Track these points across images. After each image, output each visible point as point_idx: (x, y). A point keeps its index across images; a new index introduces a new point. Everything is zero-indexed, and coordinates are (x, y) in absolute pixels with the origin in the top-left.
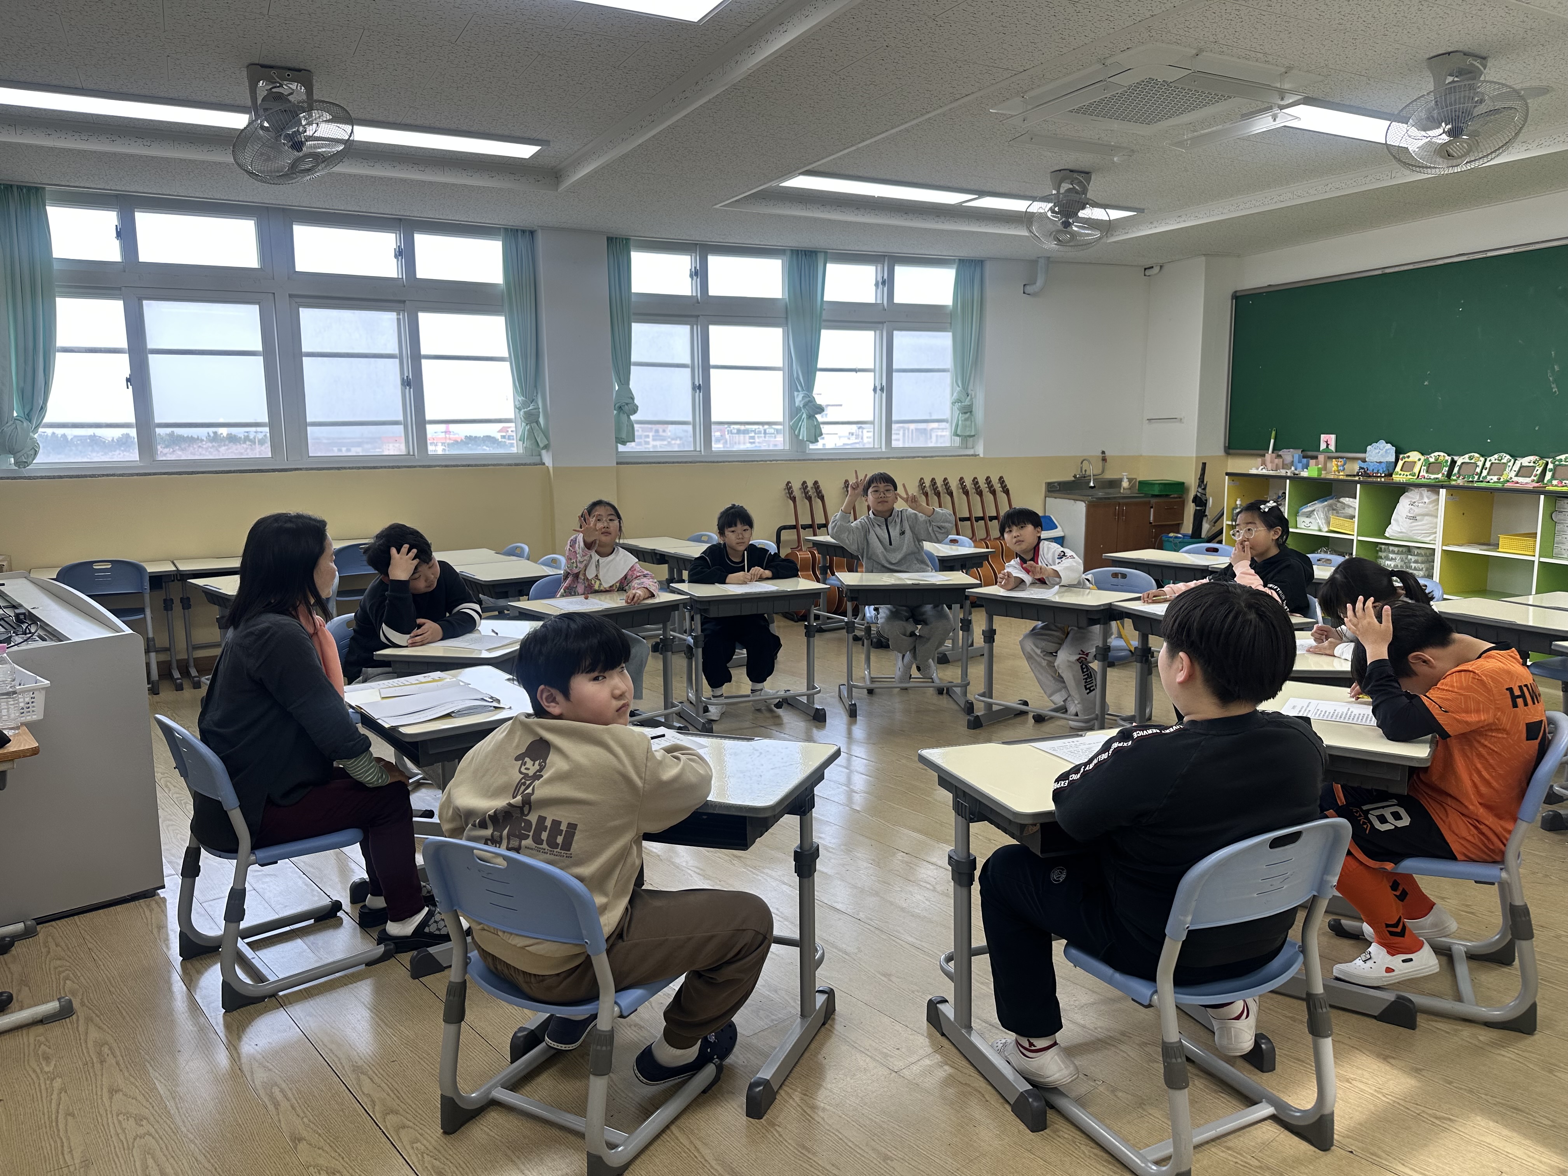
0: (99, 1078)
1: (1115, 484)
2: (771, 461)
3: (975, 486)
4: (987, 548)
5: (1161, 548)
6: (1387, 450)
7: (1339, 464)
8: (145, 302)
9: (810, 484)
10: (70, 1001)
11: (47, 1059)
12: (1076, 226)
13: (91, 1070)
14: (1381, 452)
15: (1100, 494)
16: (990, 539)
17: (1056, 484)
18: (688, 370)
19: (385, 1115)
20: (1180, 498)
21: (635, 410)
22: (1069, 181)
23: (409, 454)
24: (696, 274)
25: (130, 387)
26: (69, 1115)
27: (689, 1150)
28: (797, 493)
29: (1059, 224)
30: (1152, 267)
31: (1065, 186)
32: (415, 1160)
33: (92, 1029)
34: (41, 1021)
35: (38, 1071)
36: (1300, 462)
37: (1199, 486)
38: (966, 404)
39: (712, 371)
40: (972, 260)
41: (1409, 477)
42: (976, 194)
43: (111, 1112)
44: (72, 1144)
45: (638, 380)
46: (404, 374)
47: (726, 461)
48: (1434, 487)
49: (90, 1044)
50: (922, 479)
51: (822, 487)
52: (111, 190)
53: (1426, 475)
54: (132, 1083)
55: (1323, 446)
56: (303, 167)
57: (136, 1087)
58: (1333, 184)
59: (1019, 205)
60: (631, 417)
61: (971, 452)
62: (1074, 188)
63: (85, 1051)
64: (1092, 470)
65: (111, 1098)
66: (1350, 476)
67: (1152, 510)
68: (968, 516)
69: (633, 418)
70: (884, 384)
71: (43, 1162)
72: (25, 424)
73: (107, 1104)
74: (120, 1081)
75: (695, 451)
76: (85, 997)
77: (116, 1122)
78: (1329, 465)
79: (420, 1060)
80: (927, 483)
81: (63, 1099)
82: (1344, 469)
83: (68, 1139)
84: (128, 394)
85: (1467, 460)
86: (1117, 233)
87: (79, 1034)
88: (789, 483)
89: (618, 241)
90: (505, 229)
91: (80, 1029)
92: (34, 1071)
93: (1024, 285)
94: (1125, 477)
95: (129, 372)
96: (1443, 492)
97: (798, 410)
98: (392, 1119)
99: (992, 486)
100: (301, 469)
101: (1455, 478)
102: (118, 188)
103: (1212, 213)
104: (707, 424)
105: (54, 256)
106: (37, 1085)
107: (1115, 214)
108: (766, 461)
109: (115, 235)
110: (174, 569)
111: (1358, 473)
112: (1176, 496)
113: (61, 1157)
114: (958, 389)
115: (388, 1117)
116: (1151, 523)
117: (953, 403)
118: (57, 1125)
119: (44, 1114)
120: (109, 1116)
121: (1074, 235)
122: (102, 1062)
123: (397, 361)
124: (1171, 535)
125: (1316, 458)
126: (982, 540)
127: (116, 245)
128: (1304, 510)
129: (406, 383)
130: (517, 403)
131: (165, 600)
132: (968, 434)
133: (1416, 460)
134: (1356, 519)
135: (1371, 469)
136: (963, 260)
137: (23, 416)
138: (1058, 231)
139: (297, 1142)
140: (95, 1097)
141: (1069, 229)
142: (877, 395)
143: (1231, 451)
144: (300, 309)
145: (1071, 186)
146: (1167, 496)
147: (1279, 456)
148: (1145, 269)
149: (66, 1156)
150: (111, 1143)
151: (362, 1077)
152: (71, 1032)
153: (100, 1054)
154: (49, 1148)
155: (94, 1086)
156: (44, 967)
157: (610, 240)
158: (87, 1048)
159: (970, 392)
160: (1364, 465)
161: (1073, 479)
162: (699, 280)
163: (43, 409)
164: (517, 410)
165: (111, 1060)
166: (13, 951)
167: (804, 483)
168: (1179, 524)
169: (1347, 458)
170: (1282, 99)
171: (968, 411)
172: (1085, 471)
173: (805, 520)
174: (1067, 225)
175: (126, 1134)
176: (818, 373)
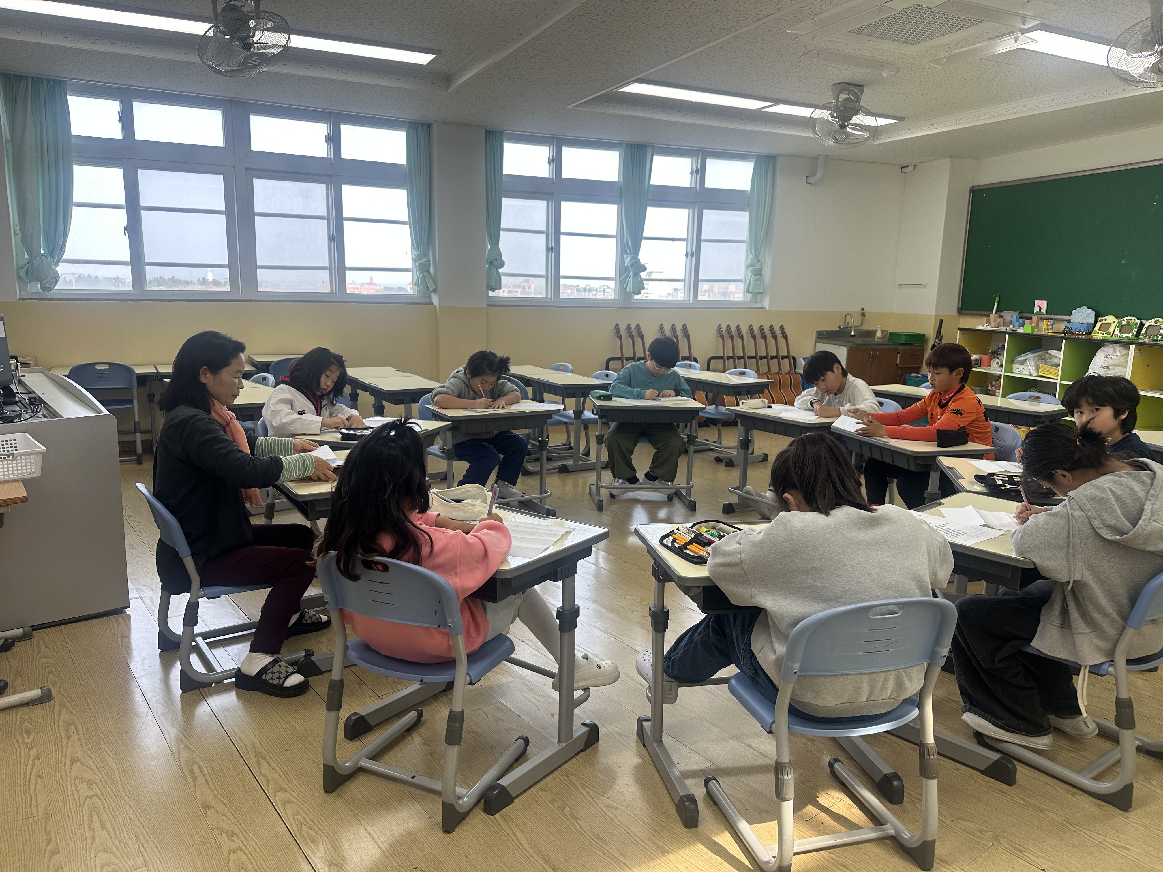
0: (65, 750)
1: (871, 334)
2: (604, 307)
3: (761, 332)
4: (768, 379)
5: (904, 383)
6: (1088, 314)
7: (1049, 324)
8: (139, 171)
9: (633, 326)
10: (50, 690)
11: (28, 733)
12: (850, 128)
13: (59, 744)
14: (1084, 315)
15: (859, 342)
16: (771, 374)
17: (824, 333)
18: (544, 236)
19: (276, 791)
20: (921, 346)
21: (502, 265)
22: (846, 92)
23: (332, 292)
24: (553, 161)
25: (127, 234)
26: (39, 777)
27: (508, 835)
28: (623, 333)
29: (837, 126)
30: (908, 166)
31: (843, 96)
32: (295, 829)
33: (64, 713)
34: (28, 704)
35: (21, 742)
36: (1017, 321)
37: (937, 337)
38: (757, 268)
39: (562, 237)
40: (767, 156)
41: (1104, 335)
42: (772, 102)
43: (70, 777)
44: (38, 800)
45: (505, 242)
46: (330, 232)
47: (570, 307)
48: (1125, 344)
49: (61, 724)
50: (720, 325)
51: (642, 329)
52: (114, 84)
53: (1119, 335)
54: (89, 755)
55: (1036, 309)
56: (251, 64)
57: (91, 758)
58: (1058, 100)
59: (805, 112)
60: (499, 270)
61: (759, 305)
62: (850, 98)
63: (56, 729)
64: (854, 322)
65: (71, 766)
66: (1057, 333)
67: (899, 355)
68: (754, 355)
69: (500, 271)
70: (694, 250)
71: (15, 812)
72: (49, 259)
73: (68, 771)
74: (80, 753)
75: (547, 298)
76: (62, 688)
77: (73, 785)
78: (1040, 324)
79: (306, 750)
80: (724, 329)
81: (36, 764)
82: (1052, 328)
83: (36, 796)
84: (125, 240)
85: (1153, 324)
86: (882, 137)
87: (54, 716)
88: (617, 324)
89: (494, 133)
90: (408, 122)
91: (55, 711)
92: (18, 742)
93: (807, 177)
94: (879, 329)
95: (126, 223)
96: (1132, 348)
97: (627, 269)
98: (281, 795)
99: (774, 332)
100: (251, 301)
101: (1142, 337)
102: (120, 83)
103: (958, 122)
104: (557, 277)
105: (73, 133)
106: (18, 752)
107: (882, 122)
108: (600, 307)
109: (118, 119)
110: (155, 371)
111: (1064, 331)
112: (918, 345)
113: (29, 809)
114: (751, 256)
115: (278, 794)
116: (897, 365)
117: (747, 267)
118: (29, 784)
119: (20, 775)
120: (69, 780)
121: (848, 135)
122: (68, 738)
123: (325, 221)
124: (913, 375)
125: (1030, 318)
126: (764, 374)
127: (118, 126)
128: (1018, 359)
129: (332, 238)
130: (414, 257)
131: (149, 395)
132: (757, 291)
133: (1111, 322)
134: (1060, 367)
135: (1074, 328)
136: (760, 156)
137: (48, 253)
138: (836, 131)
139: (207, 809)
140: (60, 765)
141: (844, 130)
142: (688, 259)
143: (963, 312)
144: (254, 179)
145: (848, 97)
146: (911, 344)
147: (1001, 317)
148: (902, 167)
149: (32, 809)
150: (68, 801)
151: (262, 761)
152: (48, 713)
153: (67, 731)
154: (21, 802)
155: (60, 756)
156: (35, 663)
157: (488, 133)
158: (58, 726)
159: (760, 258)
160: (1069, 325)
161: (838, 329)
162: (554, 165)
163: (62, 248)
164: (414, 262)
165: (75, 737)
166: (14, 650)
167: (629, 325)
168: (919, 367)
169: (1056, 320)
170: (1024, 24)
171: (758, 273)
172: (848, 323)
173: (628, 353)
174: (843, 127)
175: (79, 795)
176: (643, 241)
